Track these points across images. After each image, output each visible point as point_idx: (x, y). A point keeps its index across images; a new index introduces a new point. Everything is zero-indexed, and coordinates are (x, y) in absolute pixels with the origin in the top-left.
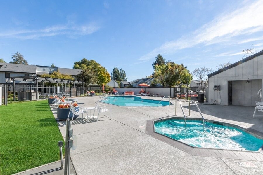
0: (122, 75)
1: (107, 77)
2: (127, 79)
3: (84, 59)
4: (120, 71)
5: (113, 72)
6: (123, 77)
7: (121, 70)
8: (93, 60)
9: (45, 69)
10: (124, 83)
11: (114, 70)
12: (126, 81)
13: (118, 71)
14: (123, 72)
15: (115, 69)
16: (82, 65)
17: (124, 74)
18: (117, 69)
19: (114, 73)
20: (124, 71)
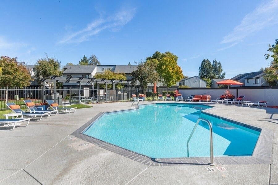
0: (215, 69)
1: (176, 72)
2: (224, 74)
3: (156, 52)
4: (212, 63)
5: (201, 66)
6: (218, 73)
7: (215, 62)
8: (169, 52)
9: (104, 68)
10: (218, 81)
11: (202, 63)
12: (222, 77)
13: (209, 63)
14: (218, 65)
15: (204, 61)
16: (154, 60)
17: (219, 68)
18: (208, 61)
19: (203, 67)
20: (220, 63)
